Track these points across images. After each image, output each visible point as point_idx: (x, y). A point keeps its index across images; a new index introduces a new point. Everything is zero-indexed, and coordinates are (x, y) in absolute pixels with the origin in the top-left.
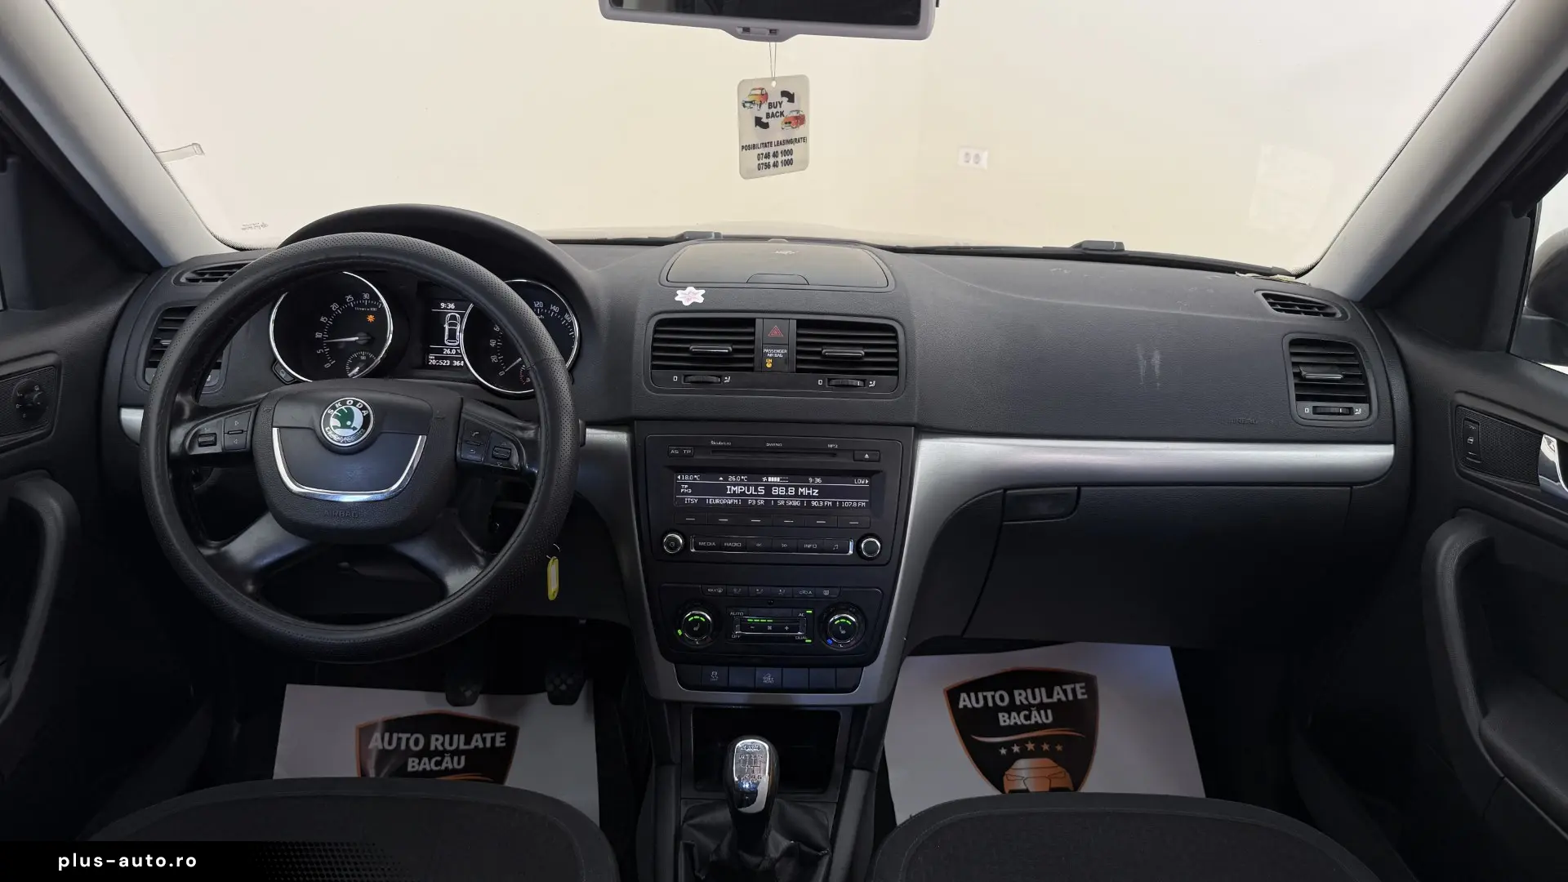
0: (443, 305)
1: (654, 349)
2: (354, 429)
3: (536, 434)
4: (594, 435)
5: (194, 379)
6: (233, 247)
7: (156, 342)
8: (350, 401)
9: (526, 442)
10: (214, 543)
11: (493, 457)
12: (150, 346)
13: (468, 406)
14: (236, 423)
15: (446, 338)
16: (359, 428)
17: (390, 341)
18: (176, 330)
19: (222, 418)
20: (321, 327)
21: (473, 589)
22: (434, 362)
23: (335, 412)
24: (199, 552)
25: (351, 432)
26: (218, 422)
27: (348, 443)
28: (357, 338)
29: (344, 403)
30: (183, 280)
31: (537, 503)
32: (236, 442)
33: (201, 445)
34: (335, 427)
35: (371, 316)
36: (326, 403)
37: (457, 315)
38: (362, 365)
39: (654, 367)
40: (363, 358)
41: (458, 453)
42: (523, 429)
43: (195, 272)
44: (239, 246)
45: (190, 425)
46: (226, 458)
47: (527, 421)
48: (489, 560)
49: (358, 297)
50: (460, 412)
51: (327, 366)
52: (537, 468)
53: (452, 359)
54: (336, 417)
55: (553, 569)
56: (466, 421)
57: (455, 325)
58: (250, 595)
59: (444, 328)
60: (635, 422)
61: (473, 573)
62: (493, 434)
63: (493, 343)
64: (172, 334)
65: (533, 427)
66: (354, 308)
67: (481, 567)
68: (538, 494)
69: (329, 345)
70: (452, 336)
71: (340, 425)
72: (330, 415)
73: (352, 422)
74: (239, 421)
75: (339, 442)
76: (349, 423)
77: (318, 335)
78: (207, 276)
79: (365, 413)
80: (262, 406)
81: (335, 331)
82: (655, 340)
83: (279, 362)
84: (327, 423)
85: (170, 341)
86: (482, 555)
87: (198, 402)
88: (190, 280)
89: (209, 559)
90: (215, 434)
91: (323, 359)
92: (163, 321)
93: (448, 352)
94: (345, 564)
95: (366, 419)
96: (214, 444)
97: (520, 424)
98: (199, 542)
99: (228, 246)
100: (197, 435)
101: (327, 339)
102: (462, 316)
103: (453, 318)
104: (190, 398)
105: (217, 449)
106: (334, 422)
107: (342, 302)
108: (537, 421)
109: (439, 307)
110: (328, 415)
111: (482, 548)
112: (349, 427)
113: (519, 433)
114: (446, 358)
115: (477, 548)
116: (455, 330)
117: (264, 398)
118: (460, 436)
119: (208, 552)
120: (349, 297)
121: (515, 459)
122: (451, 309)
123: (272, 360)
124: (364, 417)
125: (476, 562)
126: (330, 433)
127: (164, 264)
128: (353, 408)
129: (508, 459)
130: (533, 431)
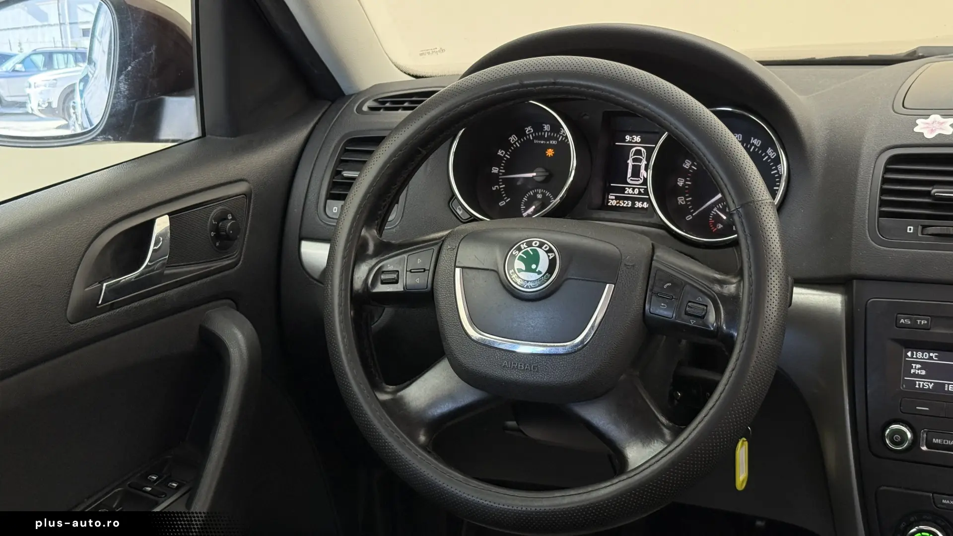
0: (628, 138)
1: (883, 192)
2: (539, 273)
3: (738, 288)
4: (803, 296)
5: (380, 212)
6: (409, 74)
7: (337, 173)
8: (536, 242)
9: (723, 298)
10: (390, 388)
11: (686, 313)
12: (332, 177)
13: (659, 253)
14: (419, 261)
15: (629, 175)
16: (544, 272)
17: (571, 179)
18: (365, 162)
19: (405, 256)
20: (497, 161)
21: (656, 466)
22: (613, 203)
23: (520, 254)
24: (375, 394)
25: (535, 276)
26: (401, 259)
27: (532, 288)
28: (535, 174)
29: (529, 244)
30: (365, 108)
31: (734, 372)
32: (418, 281)
33: (384, 282)
34: (520, 270)
35: (550, 150)
36: (510, 245)
37: (643, 150)
38: (537, 203)
39: (882, 214)
40: (539, 196)
41: (647, 307)
42: (722, 283)
43: (376, 100)
44: (415, 73)
45: (373, 261)
46: (409, 298)
47: (726, 273)
48: (676, 434)
49: (538, 128)
50: (652, 260)
51: (502, 204)
52: (737, 331)
53: (633, 200)
54: (521, 259)
55: (742, 451)
56: (659, 269)
57: (640, 161)
58: (424, 447)
59: (628, 164)
60: (855, 281)
61: (657, 447)
62: (687, 288)
63: (681, 182)
64: (360, 165)
65: (734, 280)
66: (533, 140)
67: (666, 442)
68: (737, 360)
69: (505, 181)
70: (636, 173)
71: (524, 268)
72: (514, 256)
73: (537, 266)
74: (423, 259)
75: (523, 287)
76: (534, 266)
77: (495, 170)
78: (388, 105)
79: (551, 255)
80: (446, 244)
81: (511, 167)
82: (885, 181)
83: (457, 198)
84: (512, 266)
85: (358, 173)
86: (668, 428)
87: (381, 237)
88: (372, 109)
89: (383, 404)
90: (398, 271)
91: (498, 196)
92: (345, 151)
93: (630, 191)
94: (512, 424)
95: (552, 263)
96: (396, 282)
97: (718, 276)
98: (376, 386)
99: (405, 73)
100: (380, 271)
101: (504, 174)
102: (650, 151)
103: (638, 152)
104: (375, 232)
105: (398, 288)
106: (519, 265)
107: (521, 134)
108: (740, 274)
109: (624, 140)
110: (513, 256)
111: (669, 418)
112: (534, 271)
113: (717, 288)
114: (627, 199)
115: (663, 419)
116: (640, 166)
117: (447, 236)
118: (650, 287)
119: (384, 397)
120: (529, 128)
121: (712, 317)
122: (636, 142)
123: (450, 195)
124: (550, 260)
125: (662, 436)
126: (514, 276)
127: (347, 90)
128: (538, 249)
129: (704, 316)
130: (734, 285)
